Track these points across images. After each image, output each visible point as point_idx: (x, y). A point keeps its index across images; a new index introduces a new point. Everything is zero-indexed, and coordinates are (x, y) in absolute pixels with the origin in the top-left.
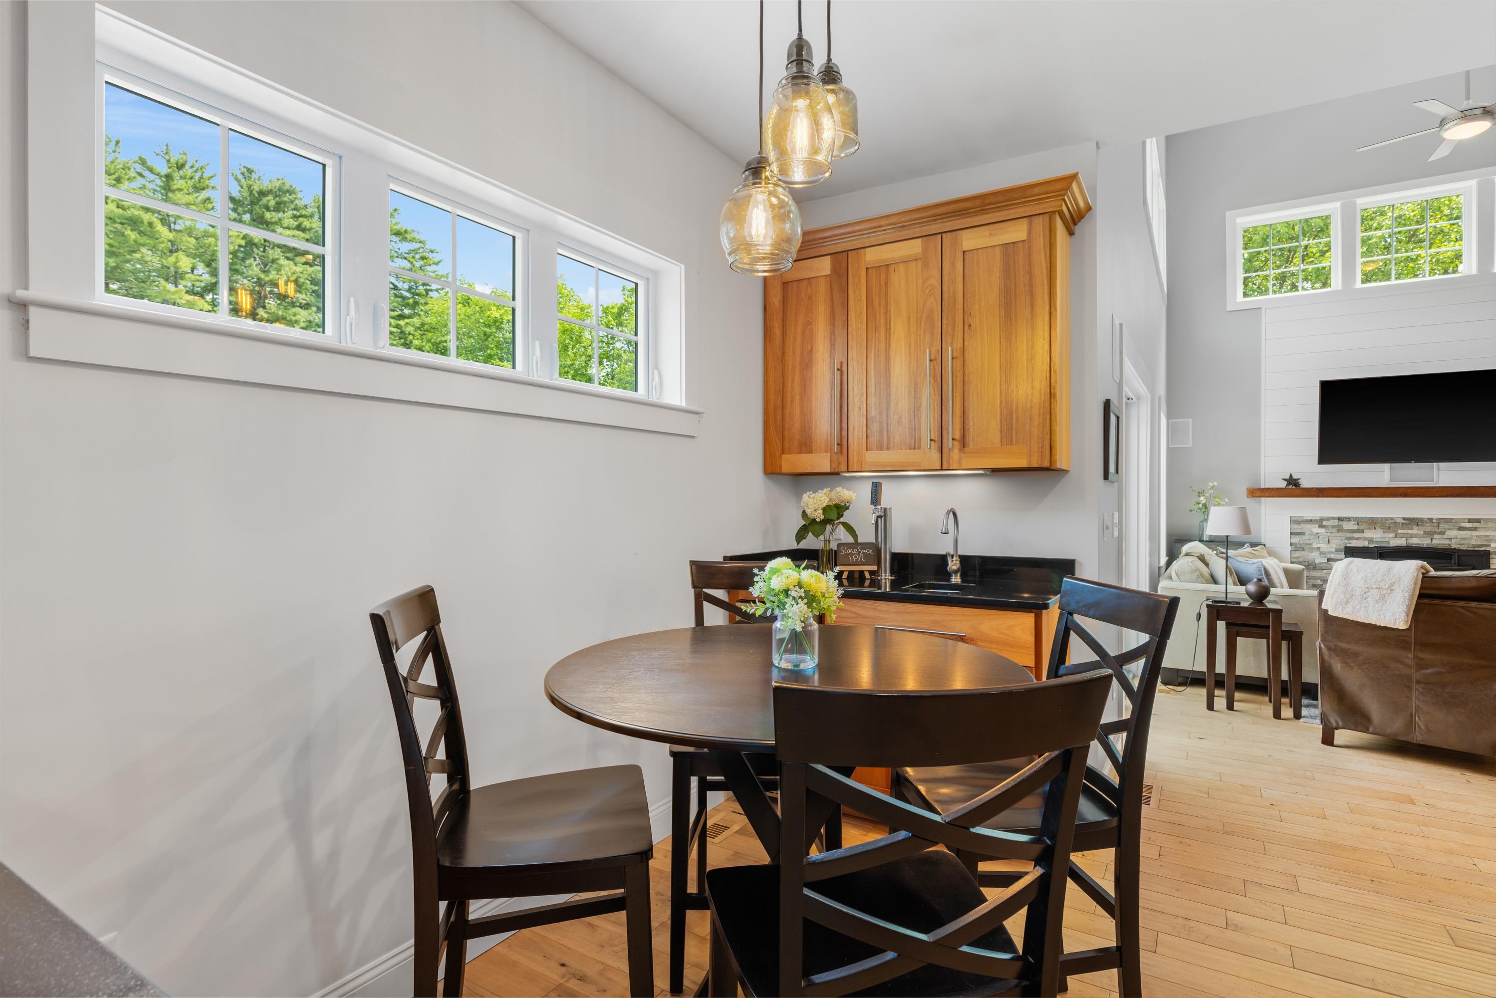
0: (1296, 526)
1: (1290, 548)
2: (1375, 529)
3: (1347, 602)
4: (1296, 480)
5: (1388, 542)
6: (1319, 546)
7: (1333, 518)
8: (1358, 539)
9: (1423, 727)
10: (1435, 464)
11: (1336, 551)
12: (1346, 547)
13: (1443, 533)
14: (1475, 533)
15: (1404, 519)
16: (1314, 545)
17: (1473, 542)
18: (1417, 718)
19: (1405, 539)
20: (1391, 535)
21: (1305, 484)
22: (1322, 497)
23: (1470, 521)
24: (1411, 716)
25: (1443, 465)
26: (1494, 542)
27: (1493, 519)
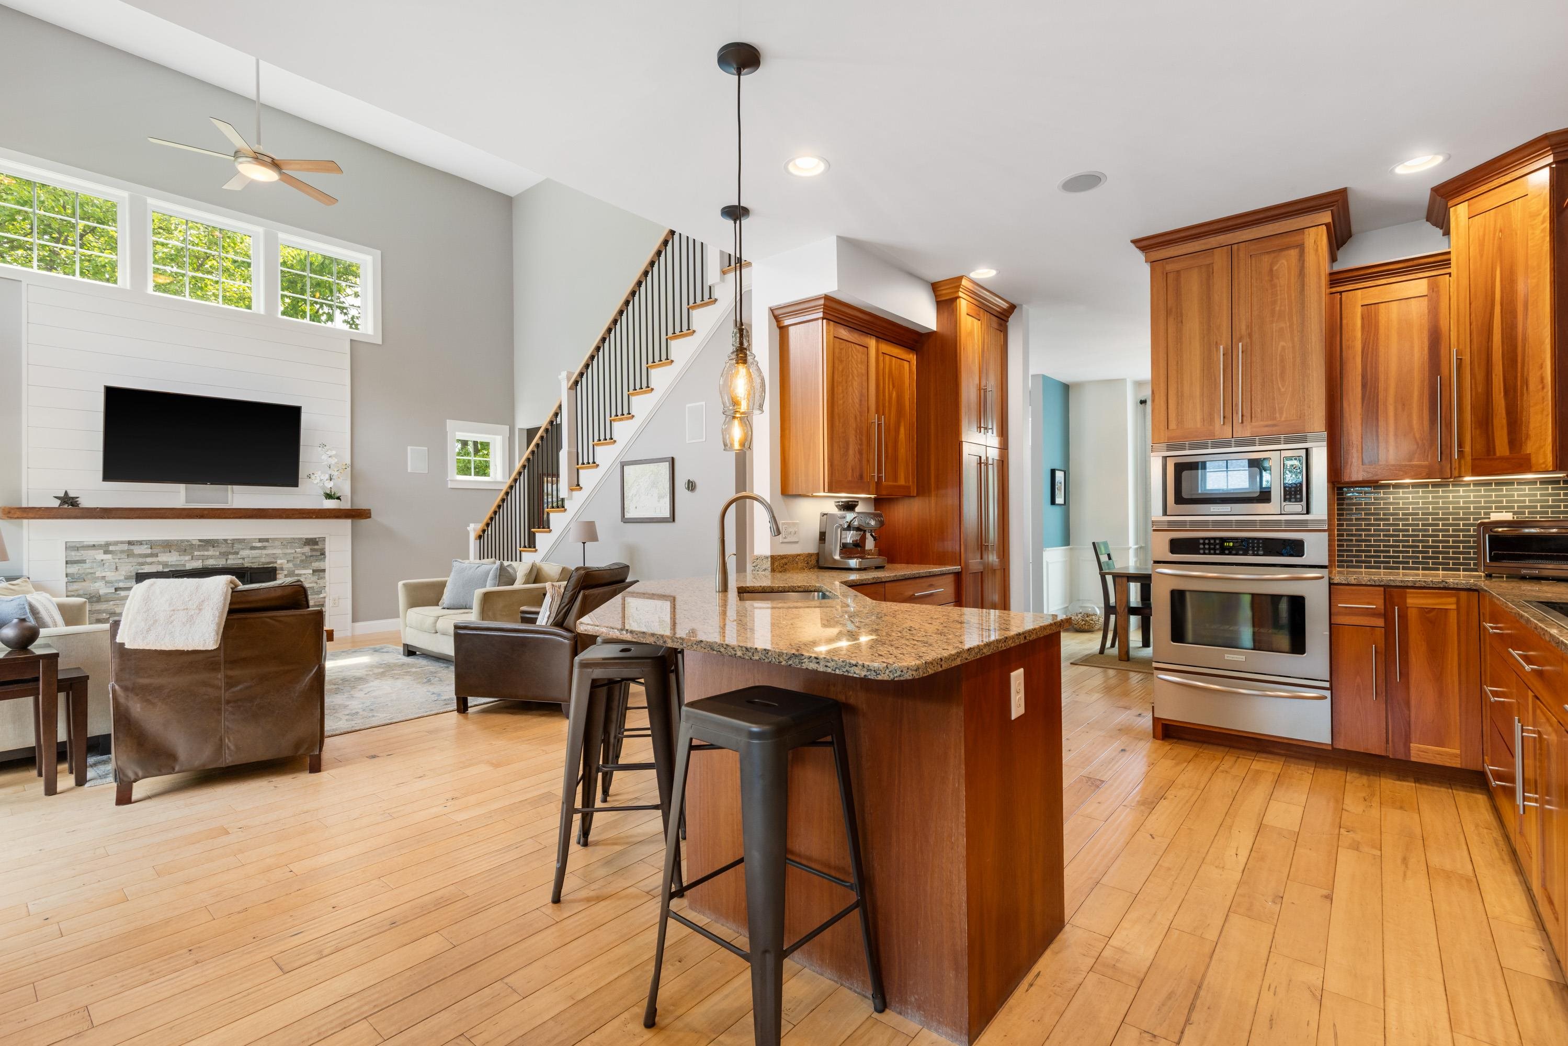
0: (73, 553)
1: (65, 580)
2: (170, 552)
3: (149, 630)
4: (73, 498)
5: (184, 565)
6: (104, 574)
7: (122, 542)
8: (151, 563)
9: (232, 747)
10: (229, 487)
11: (126, 579)
12: (137, 573)
13: (237, 553)
14: (264, 552)
15: (200, 541)
16: (98, 574)
17: (263, 560)
18: (227, 740)
19: (201, 561)
20: (187, 558)
21: (86, 502)
22: (109, 518)
23: (260, 540)
24: (221, 740)
25: (236, 488)
26: (281, 559)
27: (280, 538)
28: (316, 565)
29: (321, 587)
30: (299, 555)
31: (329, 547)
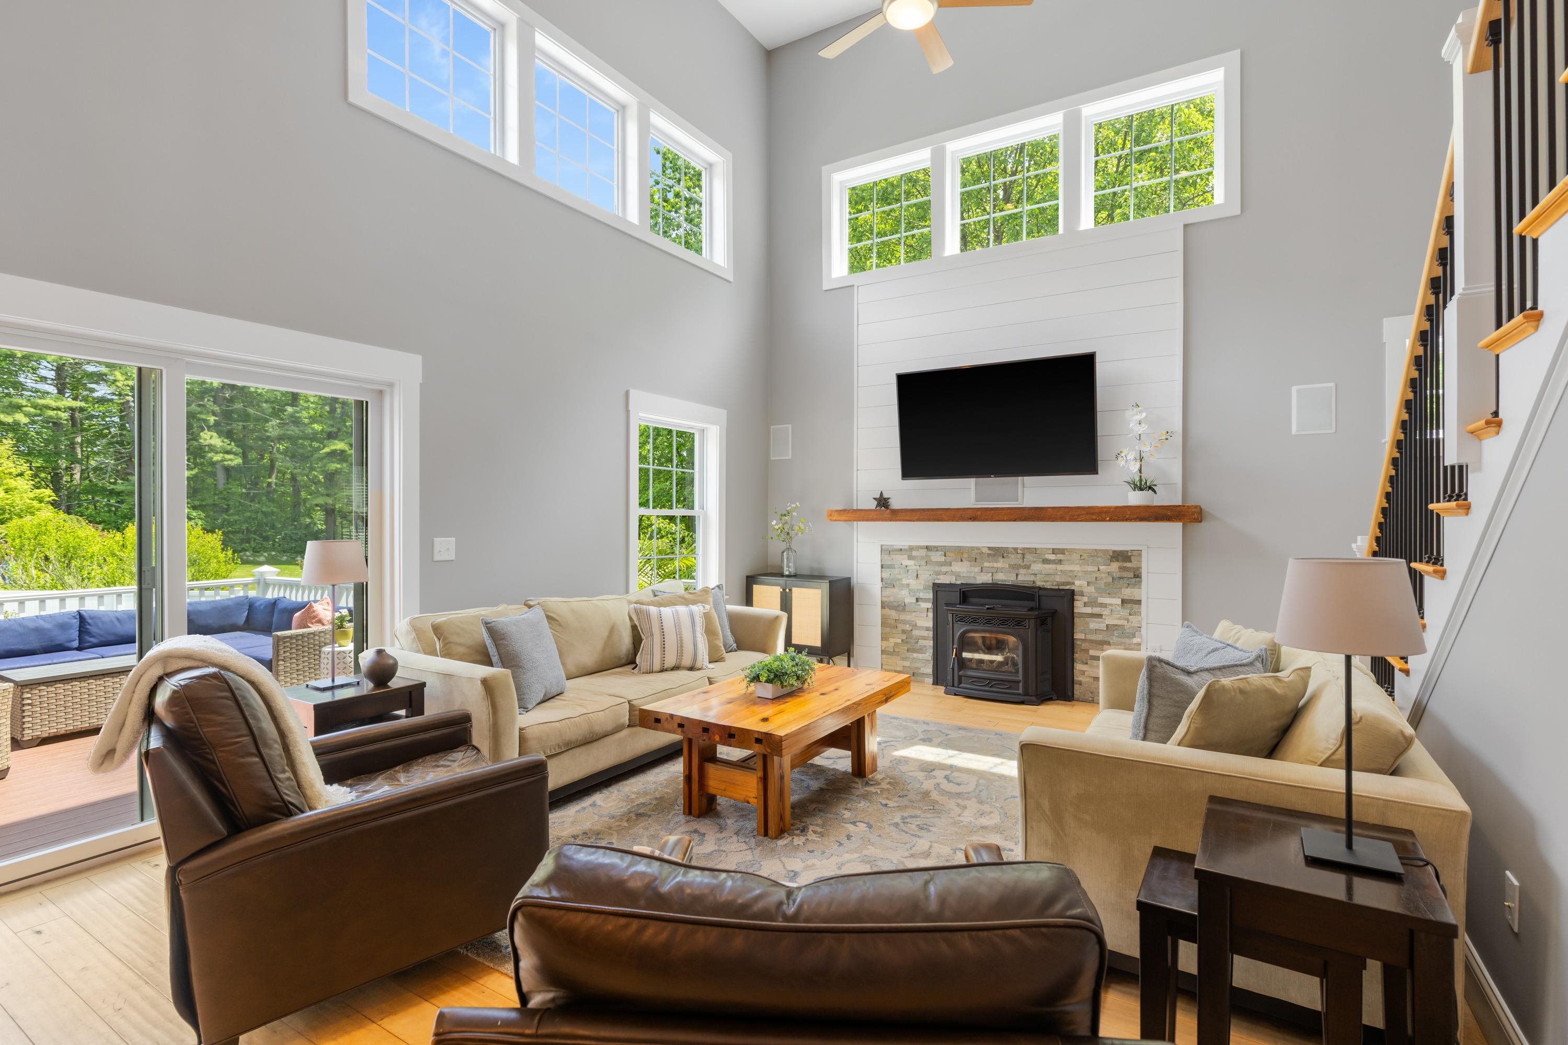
0: (886, 557)
1: (879, 584)
2: (962, 561)
4: (886, 499)
5: (975, 578)
6: (908, 582)
7: (921, 547)
8: (946, 573)
10: (1020, 478)
11: (925, 589)
12: (934, 584)
13: (1028, 567)
14: (1060, 567)
15: (990, 548)
16: (905, 581)
17: (1058, 579)
19: (991, 574)
20: (977, 569)
21: (895, 504)
23: (1054, 551)
25: (1027, 479)
26: (1080, 580)
27: (1079, 550)
28: (1128, 593)
29: (1134, 627)
30: (1103, 575)
31: (1147, 566)
